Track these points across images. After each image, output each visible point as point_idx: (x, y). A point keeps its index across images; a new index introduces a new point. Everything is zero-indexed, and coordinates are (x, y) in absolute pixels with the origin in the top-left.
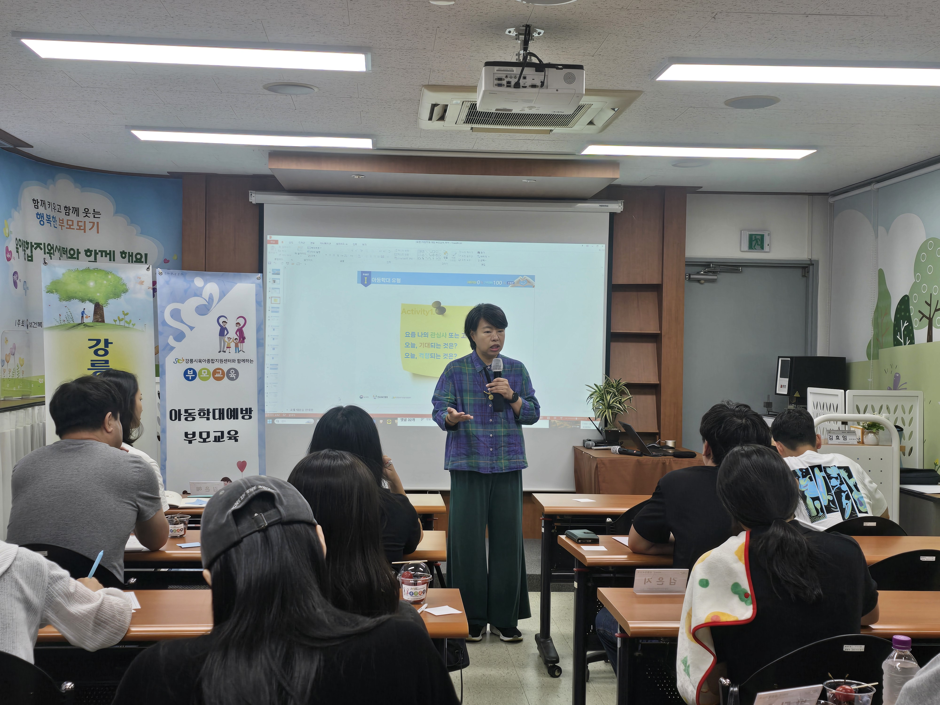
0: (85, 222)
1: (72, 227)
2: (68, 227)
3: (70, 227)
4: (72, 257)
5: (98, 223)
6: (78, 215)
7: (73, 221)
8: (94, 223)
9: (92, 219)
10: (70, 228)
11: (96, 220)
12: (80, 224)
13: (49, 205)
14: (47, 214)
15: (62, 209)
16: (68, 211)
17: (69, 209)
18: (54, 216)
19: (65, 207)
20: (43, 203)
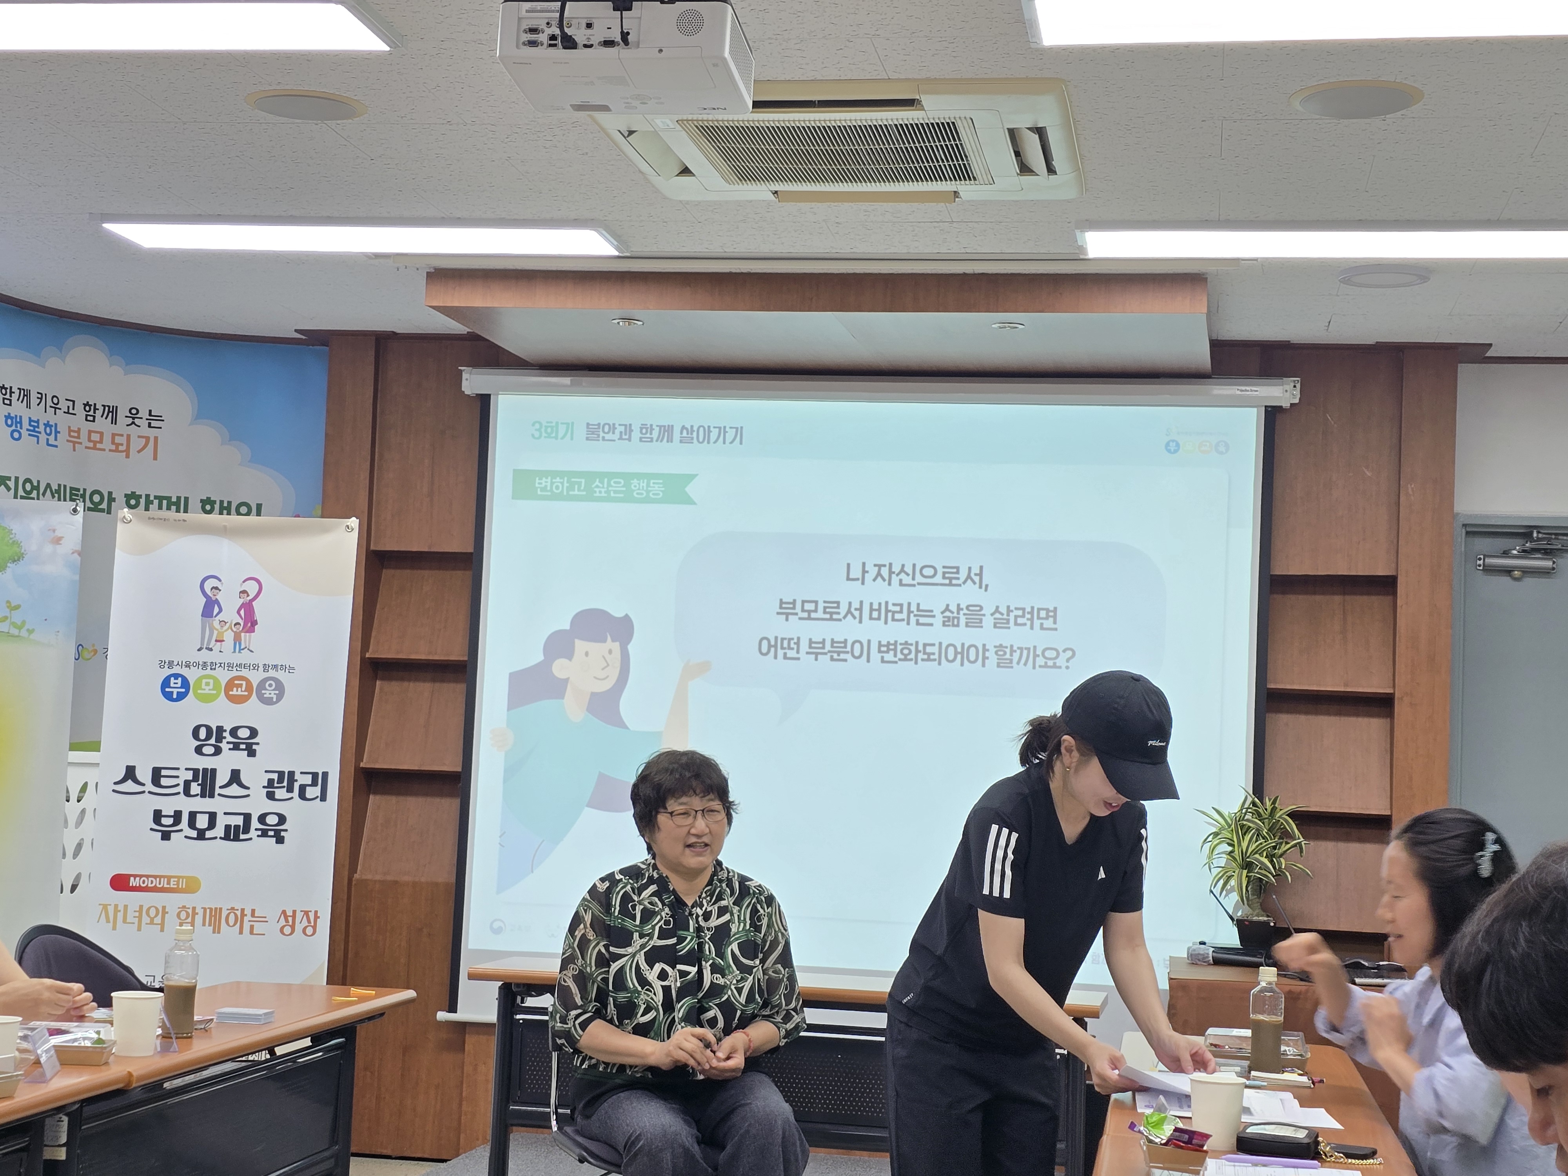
0: (129, 436)
1: (98, 446)
2: (91, 445)
3: (95, 445)
4: (95, 508)
5: (156, 438)
6: (114, 421)
7: (101, 434)
8: (147, 439)
9: (145, 430)
10: (95, 448)
11: (151, 433)
12: (118, 440)
13: (41, 399)
14: (30, 418)
15: (79, 407)
16: (91, 413)
17: (95, 409)
18: (50, 423)
19: (85, 405)
20: (24, 395)
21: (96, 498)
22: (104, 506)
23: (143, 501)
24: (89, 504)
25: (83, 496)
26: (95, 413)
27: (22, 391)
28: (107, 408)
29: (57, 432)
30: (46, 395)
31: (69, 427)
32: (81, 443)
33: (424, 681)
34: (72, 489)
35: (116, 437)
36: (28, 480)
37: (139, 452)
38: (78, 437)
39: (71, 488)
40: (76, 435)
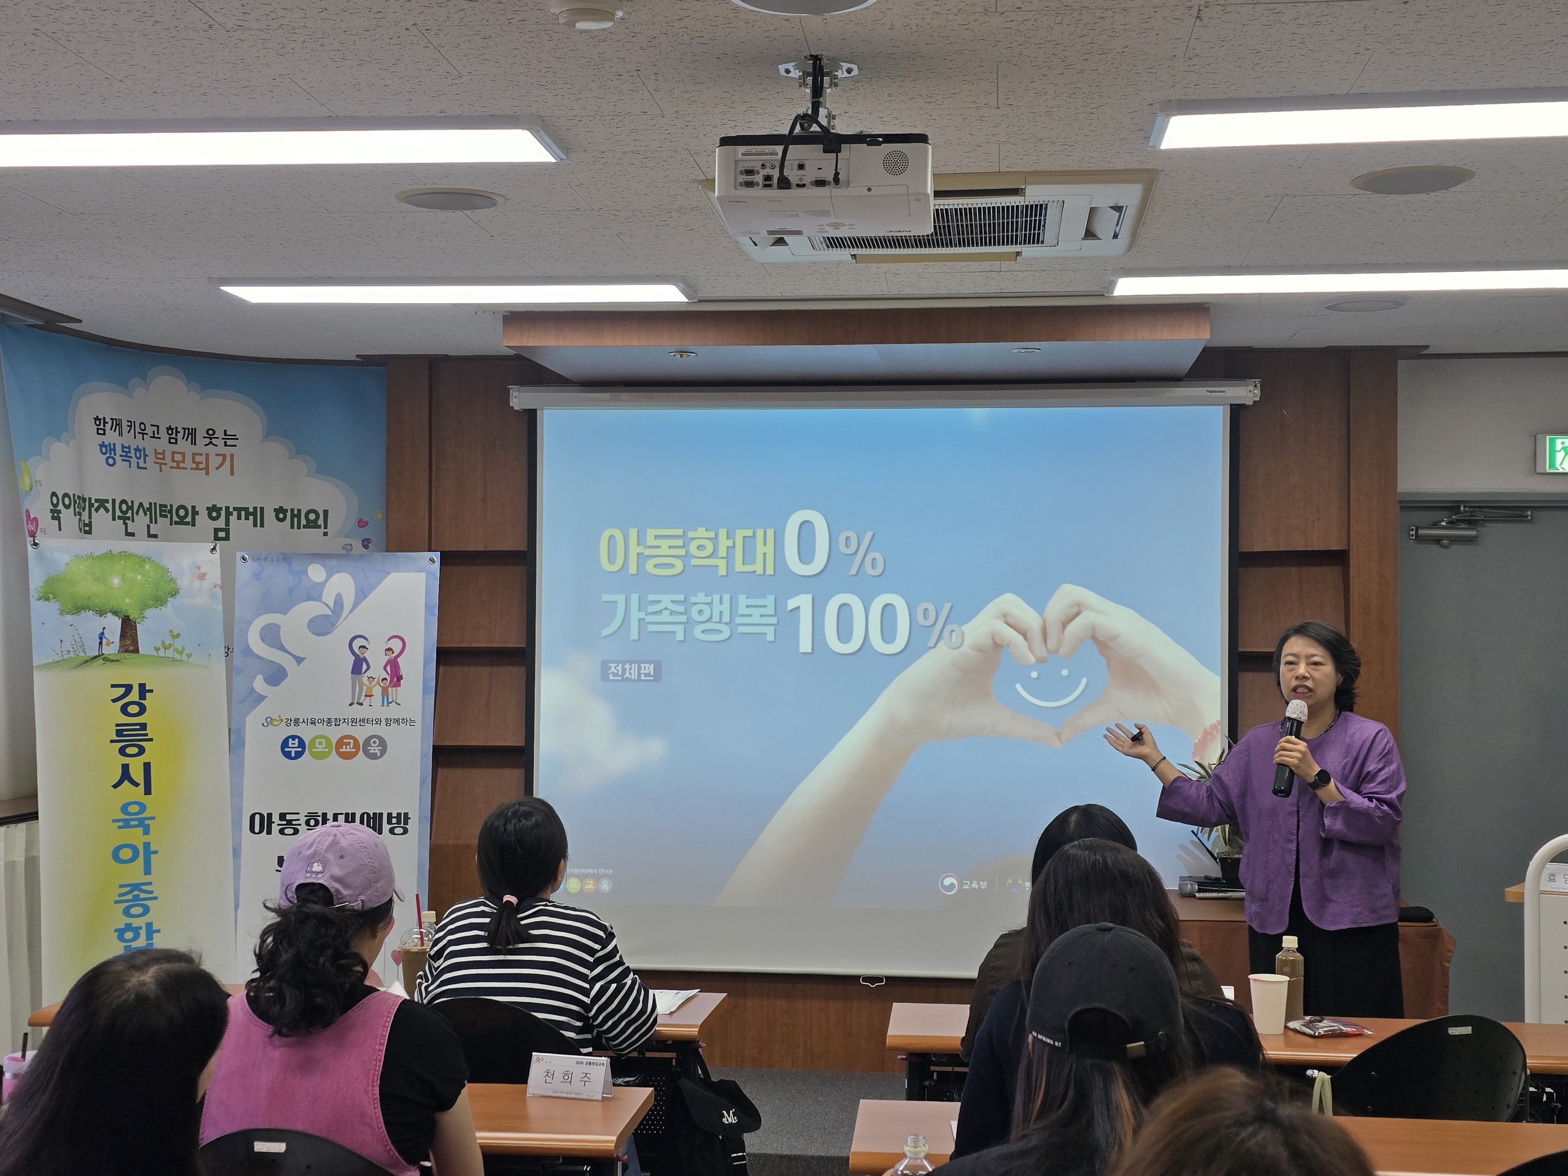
0: (207, 455)
1: (181, 465)
2: (175, 465)
3: (178, 465)
4: (181, 522)
5: (232, 456)
6: (194, 442)
7: (183, 454)
8: (224, 456)
9: (221, 449)
10: (178, 467)
11: (227, 451)
12: (198, 459)
13: (131, 426)
14: (122, 445)
15: (163, 433)
16: (174, 436)
17: (177, 432)
18: (140, 448)
19: (168, 429)
20: (116, 424)
21: (183, 513)
22: (189, 519)
23: (223, 513)
24: (177, 519)
25: (172, 512)
26: (176, 435)
27: (115, 421)
28: (187, 431)
29: (146, 456)
30: (134, 422)
31: (155, 450)
32: (166, 464)
33: (483, 665)
35: (196, 456)
36: (122, 502)
37: (217, 468)
38: (163, 459)
39: (160, 505)
40: (161, 456)
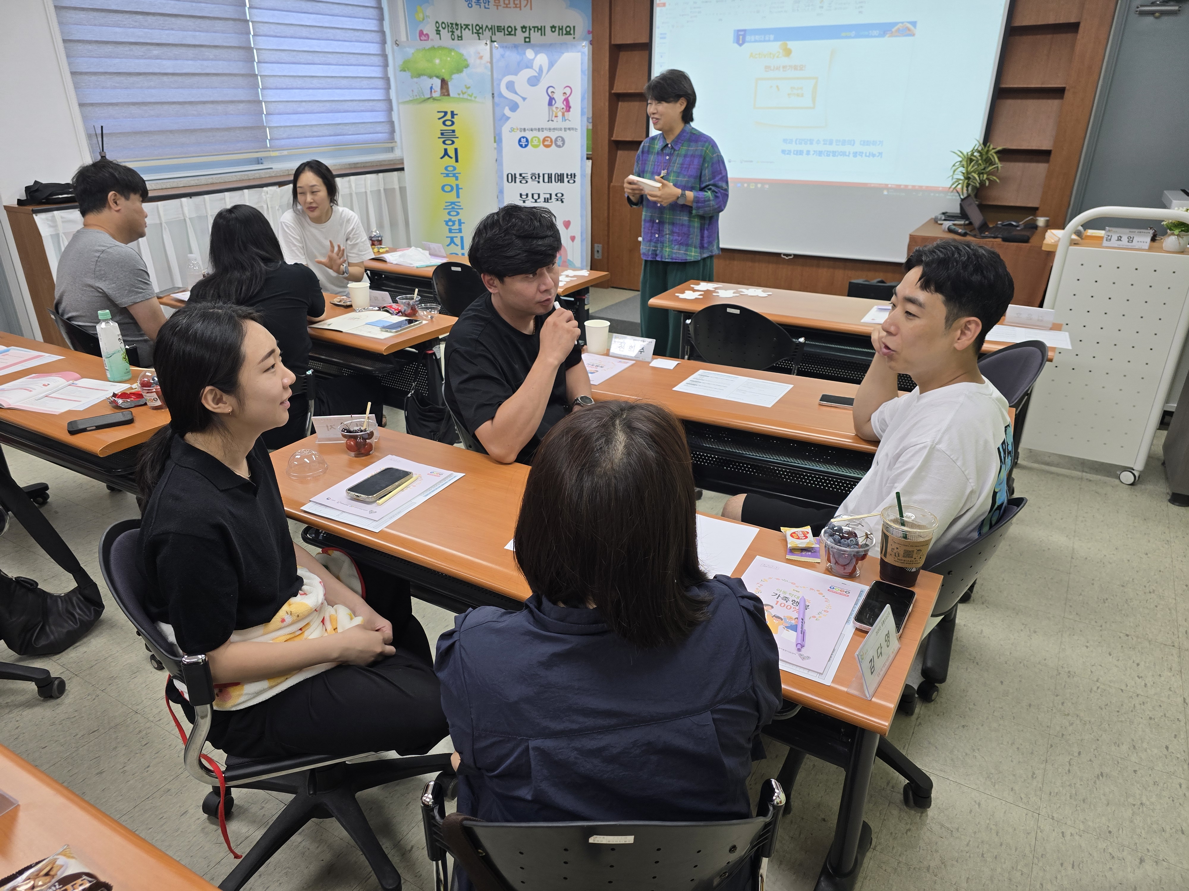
0: (520, 0)
2: (505, 6)
3: (507, 6)
4: (509, 34)
7: (509, 0)
8: (527, 1)
12: (516, 2)
21: (510, 29)
22: (513, 33)
23: (528, 29)
24: (506, 32)
25: (504, 29)
29: (489, 2)
32: (500, 6)
34: (498, 27)
36: (477, 25)
37: (525, 7)
